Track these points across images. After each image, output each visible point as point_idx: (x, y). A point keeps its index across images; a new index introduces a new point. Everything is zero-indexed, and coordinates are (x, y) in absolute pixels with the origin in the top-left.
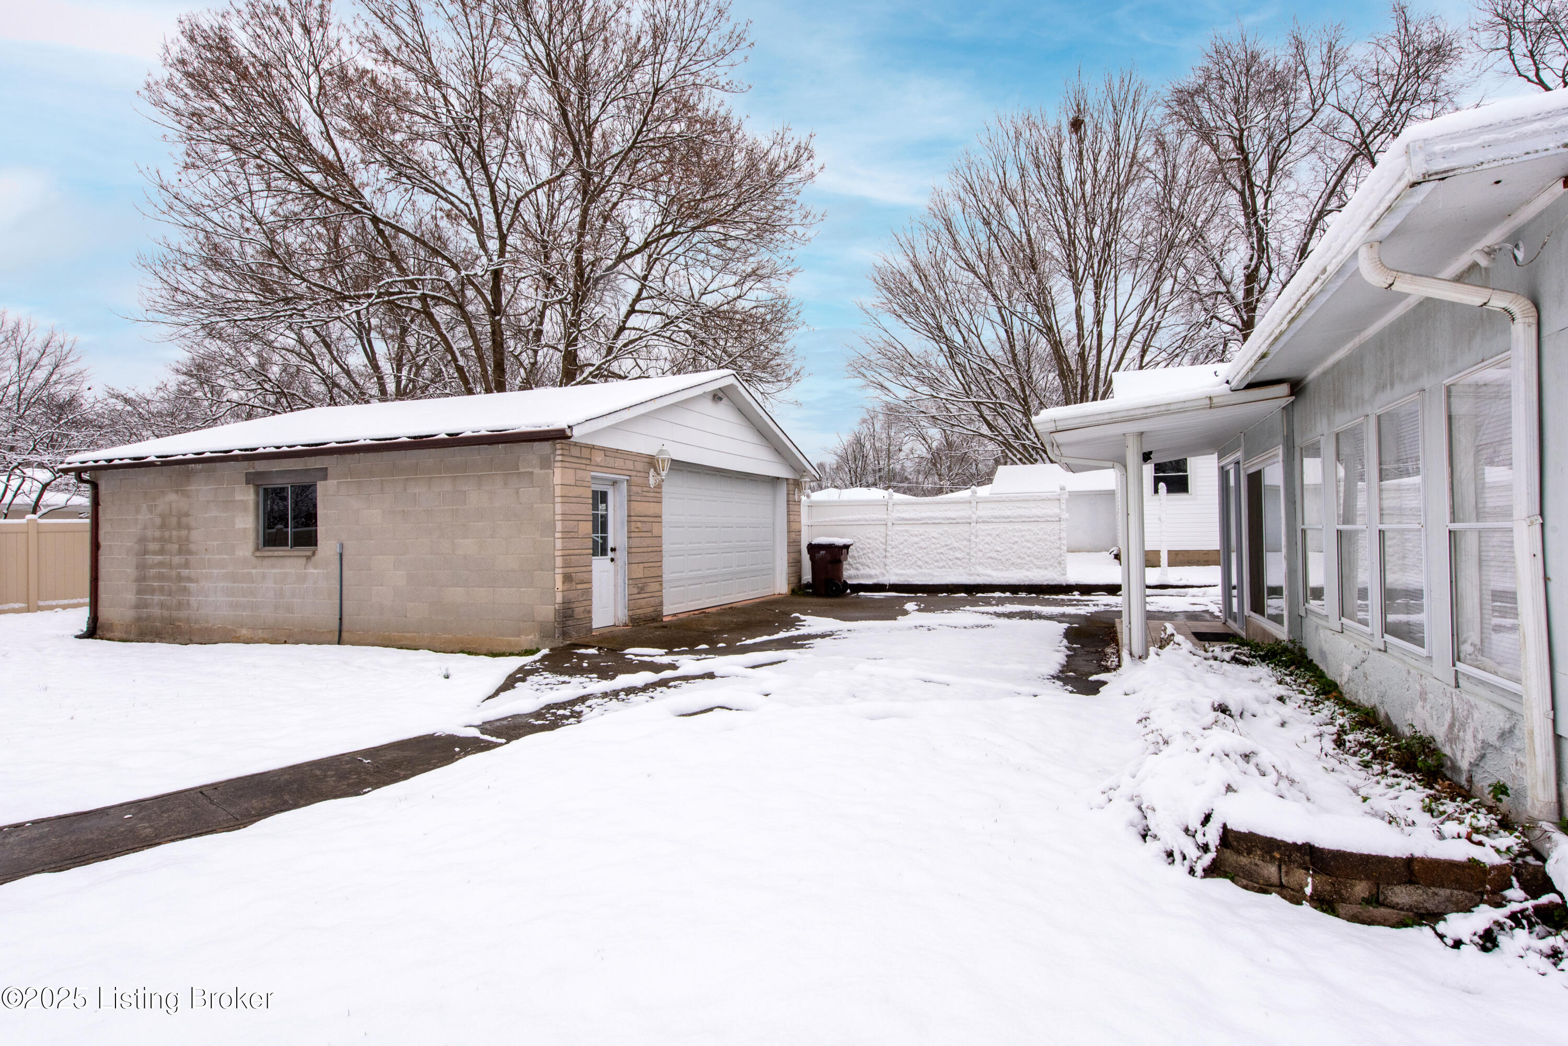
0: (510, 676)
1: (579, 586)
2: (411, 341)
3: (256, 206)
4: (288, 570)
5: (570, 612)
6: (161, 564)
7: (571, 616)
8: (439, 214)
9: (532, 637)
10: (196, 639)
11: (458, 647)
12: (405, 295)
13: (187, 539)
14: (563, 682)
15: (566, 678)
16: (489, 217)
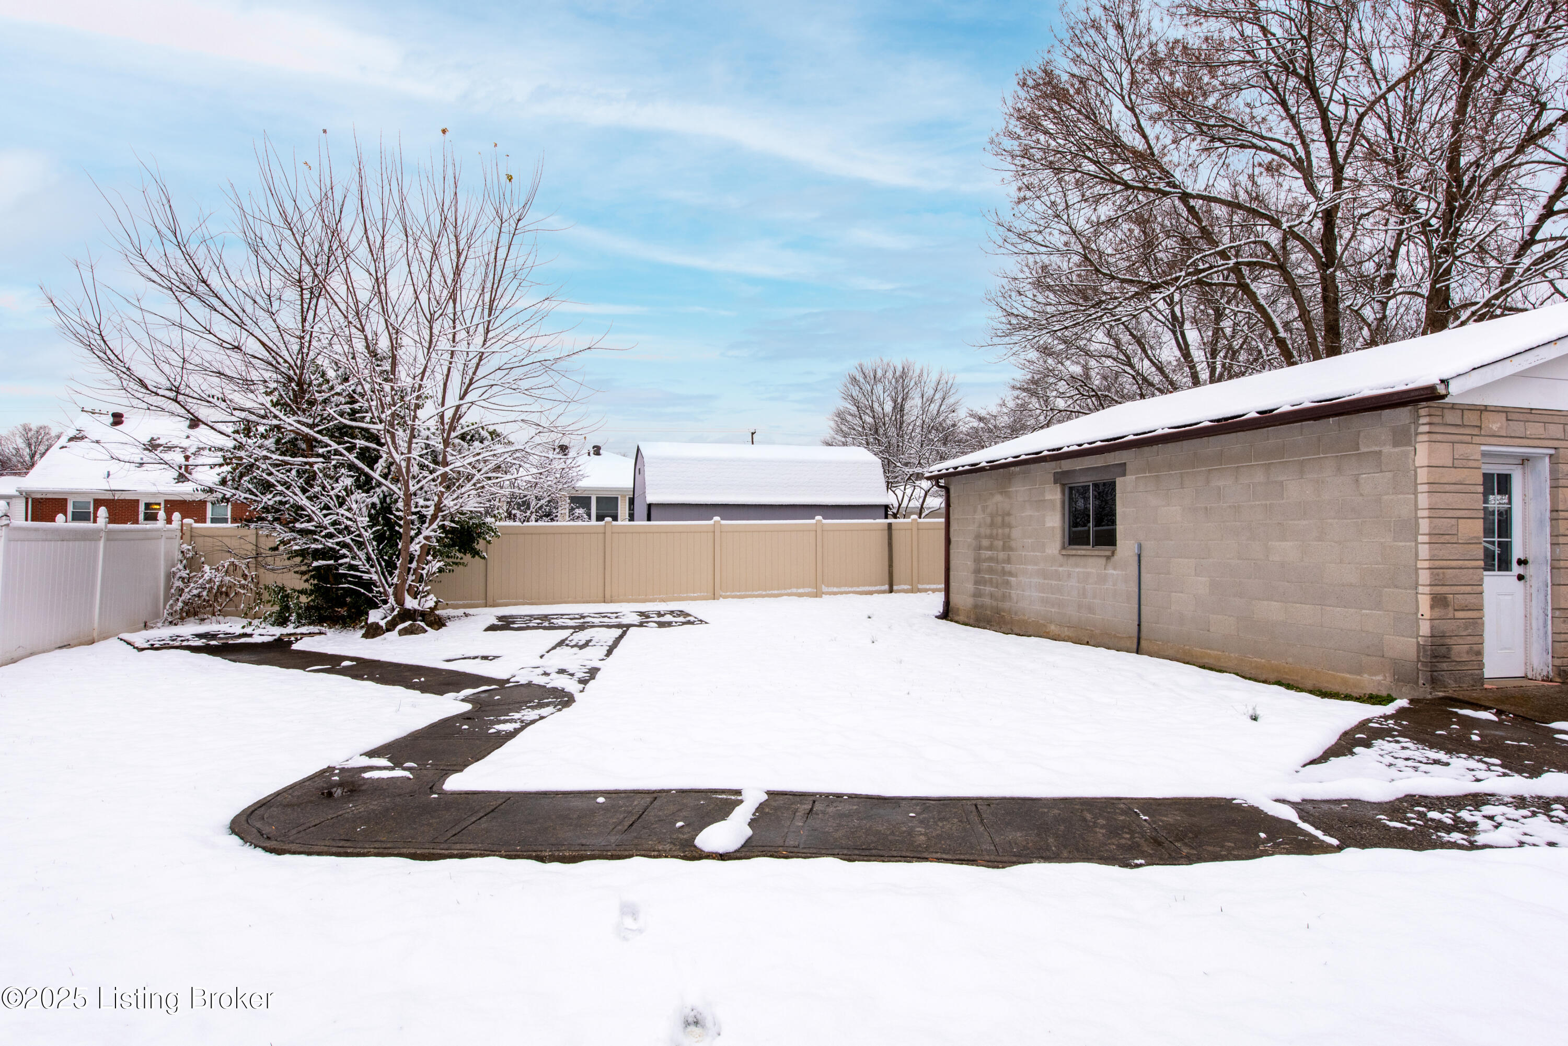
0: (1345, 734)
1: (1459, 614)
2: (1227, 324)
3: (1071, 218)
4: (1089, 570)
5: (1443, 650)
6: (991, 559)
7: (1446, 657)
8: (1257, 170)
9: (1380, 678)
10: (1016, 630)
11: (1272, 677)
12: (1216, 269)
13: (1009, 537)
14: (1436, 762)
15: (1442, 756)
16: (1320, 151)
